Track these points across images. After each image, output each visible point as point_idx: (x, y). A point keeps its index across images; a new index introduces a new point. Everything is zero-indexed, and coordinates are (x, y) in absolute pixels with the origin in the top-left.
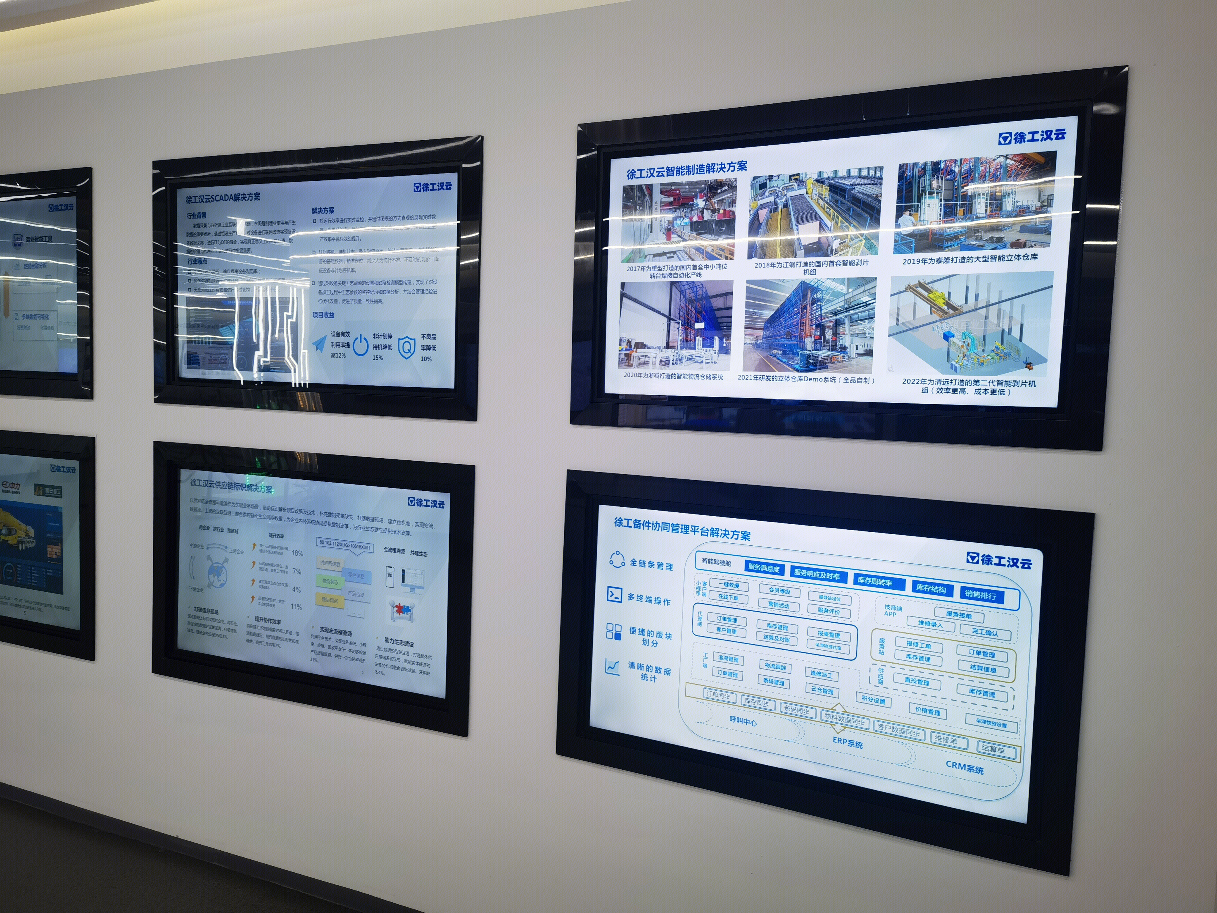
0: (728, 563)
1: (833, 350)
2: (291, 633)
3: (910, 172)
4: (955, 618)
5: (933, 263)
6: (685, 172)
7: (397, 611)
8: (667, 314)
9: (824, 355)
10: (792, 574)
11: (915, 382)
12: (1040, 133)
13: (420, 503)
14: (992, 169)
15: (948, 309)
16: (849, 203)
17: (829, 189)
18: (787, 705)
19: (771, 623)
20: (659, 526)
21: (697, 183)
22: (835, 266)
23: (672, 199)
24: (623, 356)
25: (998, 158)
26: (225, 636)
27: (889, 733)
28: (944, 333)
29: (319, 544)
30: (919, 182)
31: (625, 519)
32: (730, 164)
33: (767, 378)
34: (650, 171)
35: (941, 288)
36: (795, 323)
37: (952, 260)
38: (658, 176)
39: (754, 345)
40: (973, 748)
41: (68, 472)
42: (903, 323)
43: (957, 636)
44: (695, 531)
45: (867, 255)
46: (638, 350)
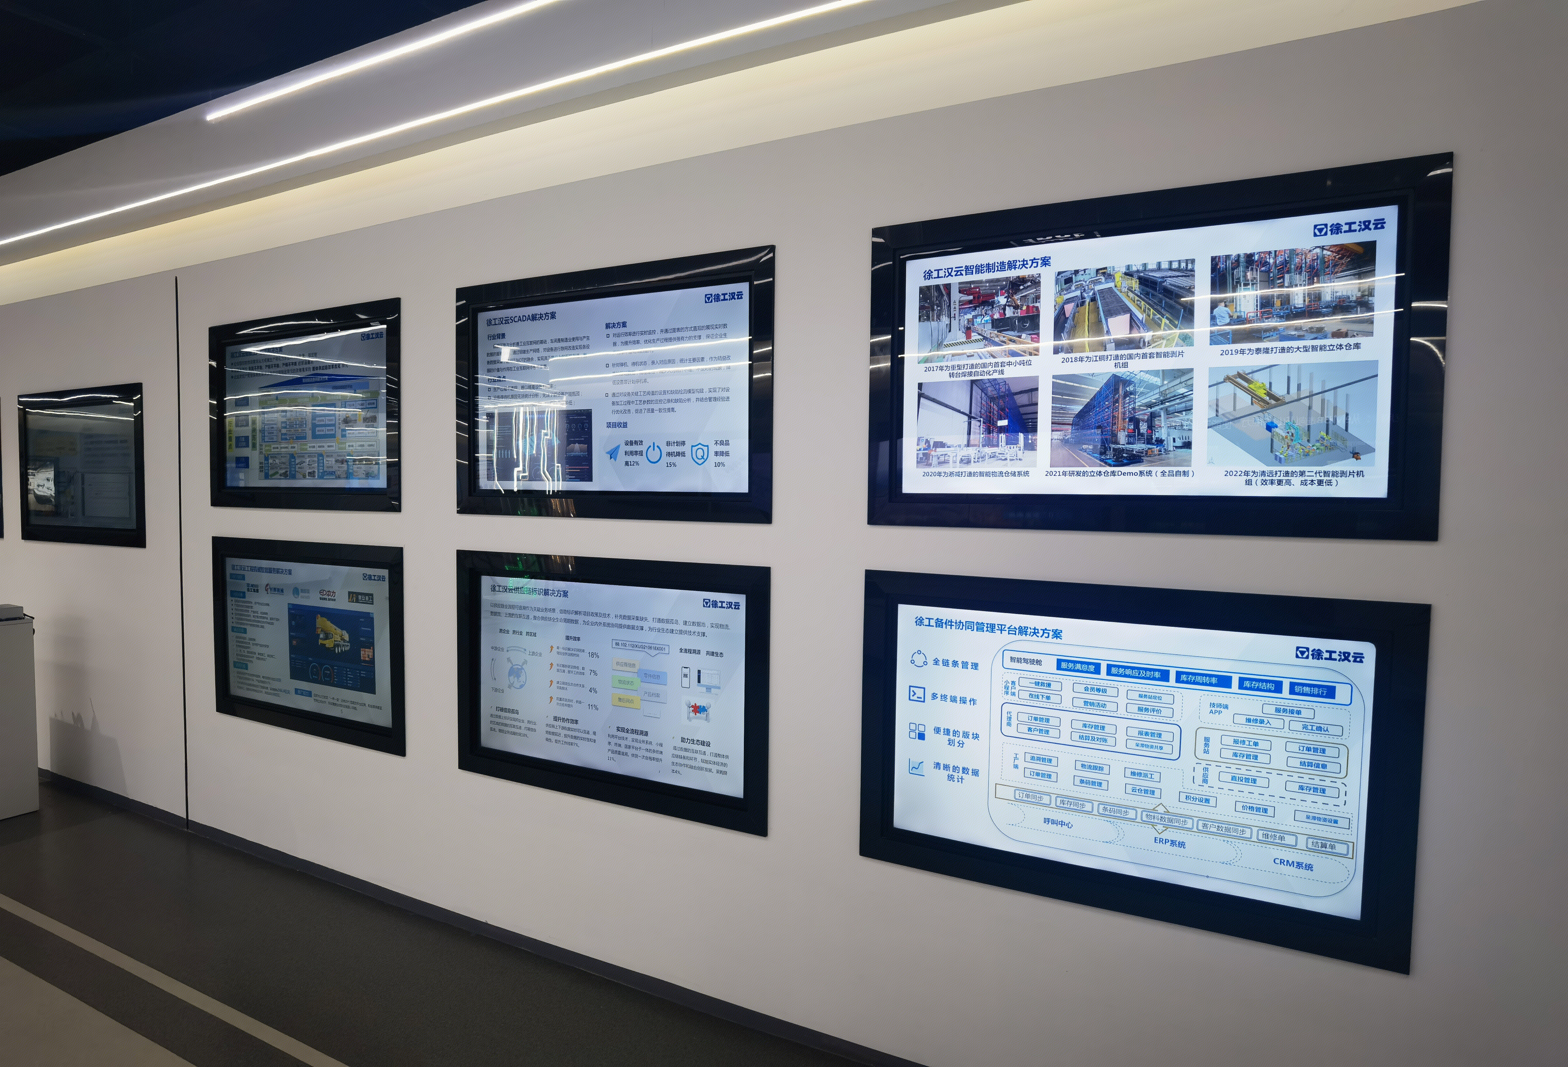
0: (1039, 662)
1: (1148, 443)
2: (588, 733)
3: (1223, 264)
4: (1284, 714)
5: (1252, 353)
6: (985, 270)
7: (693, 711)
8: (967, 412)
9: (1140, 448)
10: (1109, 673)
11: (1238, 474)
12: (1358, 223)
13: (715, 604)
14: (1308, 260)
15: (1270, 399)
16: (1161, 296)
17: (1139, 281)
18: (1106, 806)
19: (1087, 723)
20: (963, 625)
21: (998, 280)
22: (1148, 358)
23: (971, 297)
24: (921, 456)
25: (1314, 249)
26: (525, 735)
27: (1213, 832)
28: (1267, 424)
29: (614, 646)
30: (1233, 274)
31: (926, 618)
32: (1032, 260)
33: (1077, 474)
34: (948, 271)
35: (1261, 379)
36: (1107, 417)
37: (1272, 351)
38: (956, 275)
39: (1062, 440)
40: (1302, 844)
41: (378, 580)
42: (1223, 415)
43: (1286, 733)
44: (1001, 630)
45: (1182, 346)
46: (937, 449)
